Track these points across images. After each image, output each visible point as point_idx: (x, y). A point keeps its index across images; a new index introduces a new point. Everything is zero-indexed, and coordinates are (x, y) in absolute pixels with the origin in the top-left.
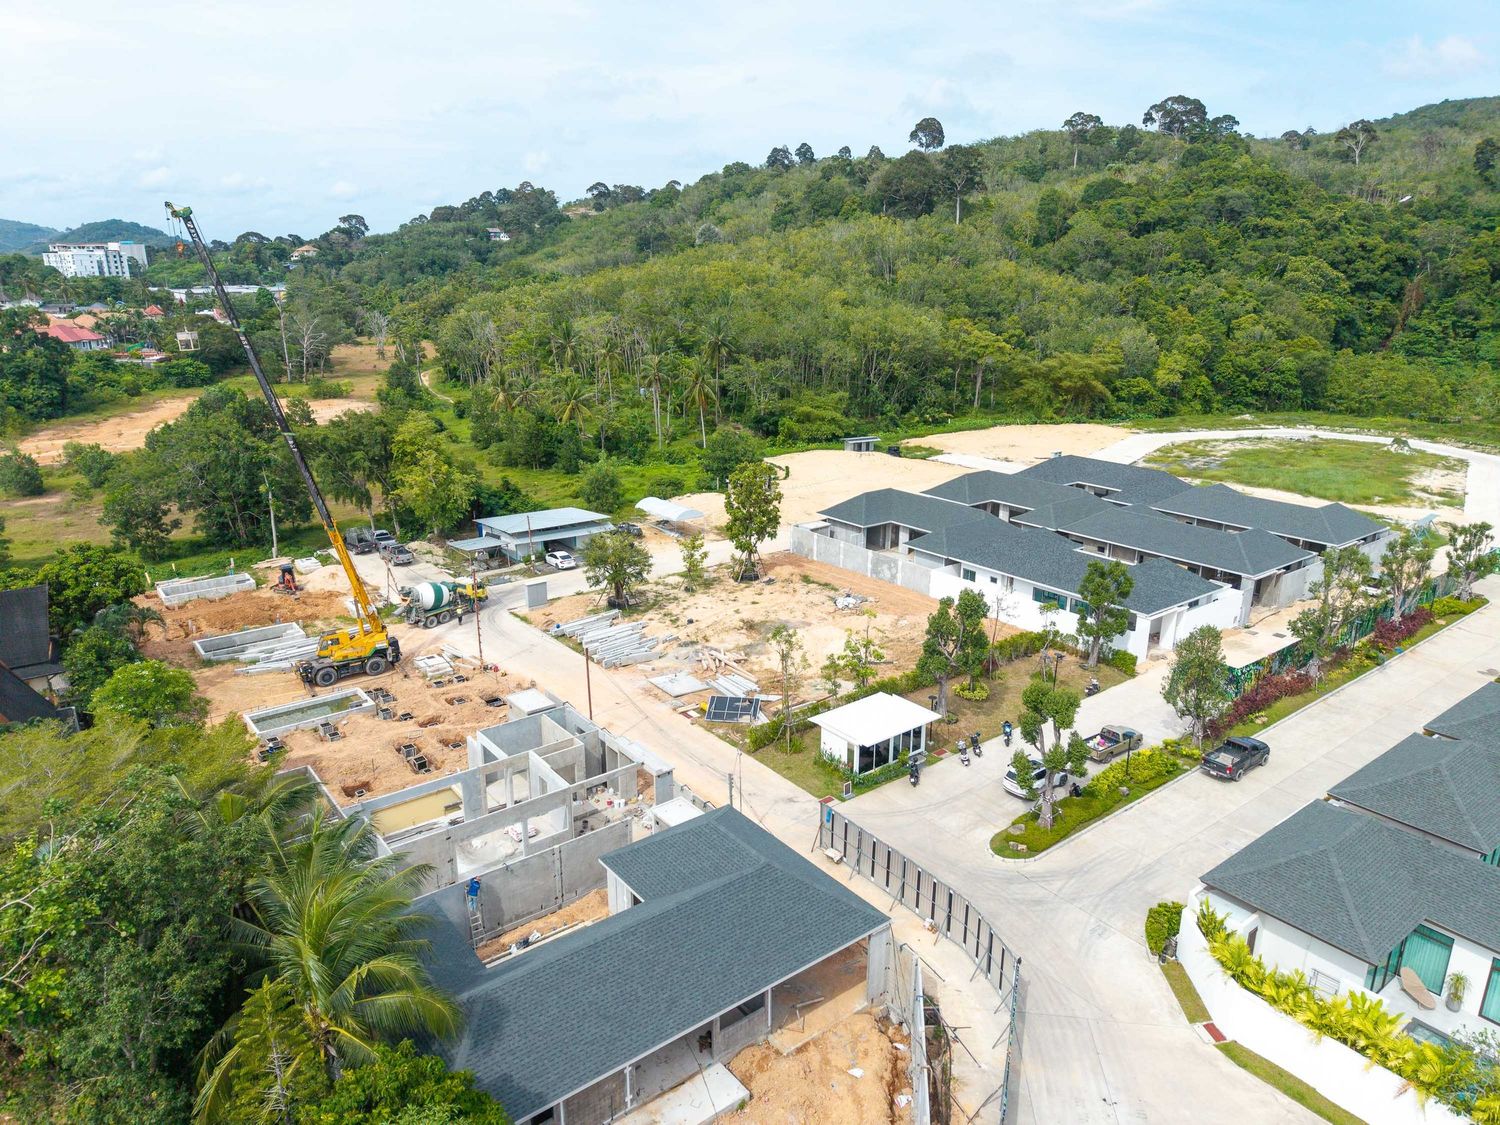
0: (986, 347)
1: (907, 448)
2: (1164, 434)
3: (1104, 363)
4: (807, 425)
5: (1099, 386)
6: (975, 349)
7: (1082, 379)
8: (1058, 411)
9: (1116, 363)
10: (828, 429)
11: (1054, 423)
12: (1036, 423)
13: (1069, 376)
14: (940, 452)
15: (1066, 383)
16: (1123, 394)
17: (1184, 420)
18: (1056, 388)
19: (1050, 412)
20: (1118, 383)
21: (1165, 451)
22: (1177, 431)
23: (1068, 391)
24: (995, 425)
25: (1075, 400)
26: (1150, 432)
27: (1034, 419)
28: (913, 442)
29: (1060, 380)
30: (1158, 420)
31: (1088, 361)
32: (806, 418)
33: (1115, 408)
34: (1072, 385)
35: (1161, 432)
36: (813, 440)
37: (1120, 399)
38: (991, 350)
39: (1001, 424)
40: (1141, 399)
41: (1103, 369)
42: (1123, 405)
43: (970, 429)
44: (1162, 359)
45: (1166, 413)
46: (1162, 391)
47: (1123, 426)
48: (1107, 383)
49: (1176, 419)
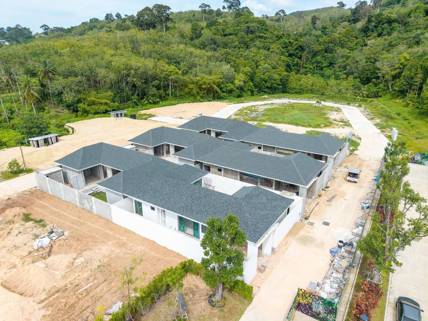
0: (171, 72)
1: (140, 115)
2: (240, 104)
3: (216, 78)
4: (93, 107)
5: (215, 87)
6: (167, 73)
7: (209, 84)
8: (202, 97)
9: (221, 78)
10: (103, 108)
11: (201, 102)
12: (194, 102)
13: (205, 83)
14: (154, 116)
15: (203, 86)
16: (224, 90)
17: (245, 98)
18: (200, 88)
19: (199, 98)
20: (222, 86)
21: (241, 110)
22: (244, 102)
23: (204, 89)
24: (178, 103)
25: (207, 92)
26: (235, 103)
27: (193, 100)
28: (143, 112)
29: (201, 85)
30: (237, 99)
31: (210, 78)
32: (93, 103)
33: (222, 95)
34: (206, 87)
35: (239, 103)
36: (96, 113)
37: (223, 92)
38: (173, 73)
39: (181, 103)
40: (231, 91)
41: (217, 81)
42: (224, 94)
43: (168, 105)
44: (236, 76)
45: (239, 96)
46: (237, 88)
47: (225, 102)
48: (218, 86)
49: (243, 98)
